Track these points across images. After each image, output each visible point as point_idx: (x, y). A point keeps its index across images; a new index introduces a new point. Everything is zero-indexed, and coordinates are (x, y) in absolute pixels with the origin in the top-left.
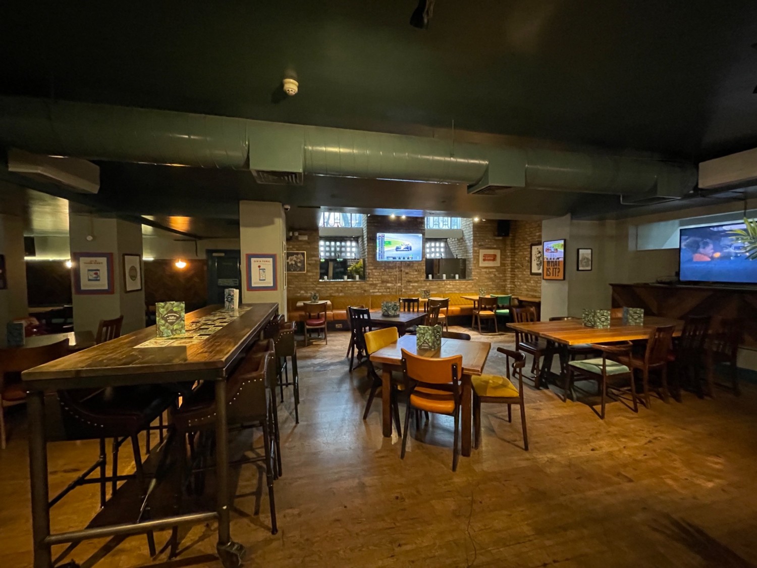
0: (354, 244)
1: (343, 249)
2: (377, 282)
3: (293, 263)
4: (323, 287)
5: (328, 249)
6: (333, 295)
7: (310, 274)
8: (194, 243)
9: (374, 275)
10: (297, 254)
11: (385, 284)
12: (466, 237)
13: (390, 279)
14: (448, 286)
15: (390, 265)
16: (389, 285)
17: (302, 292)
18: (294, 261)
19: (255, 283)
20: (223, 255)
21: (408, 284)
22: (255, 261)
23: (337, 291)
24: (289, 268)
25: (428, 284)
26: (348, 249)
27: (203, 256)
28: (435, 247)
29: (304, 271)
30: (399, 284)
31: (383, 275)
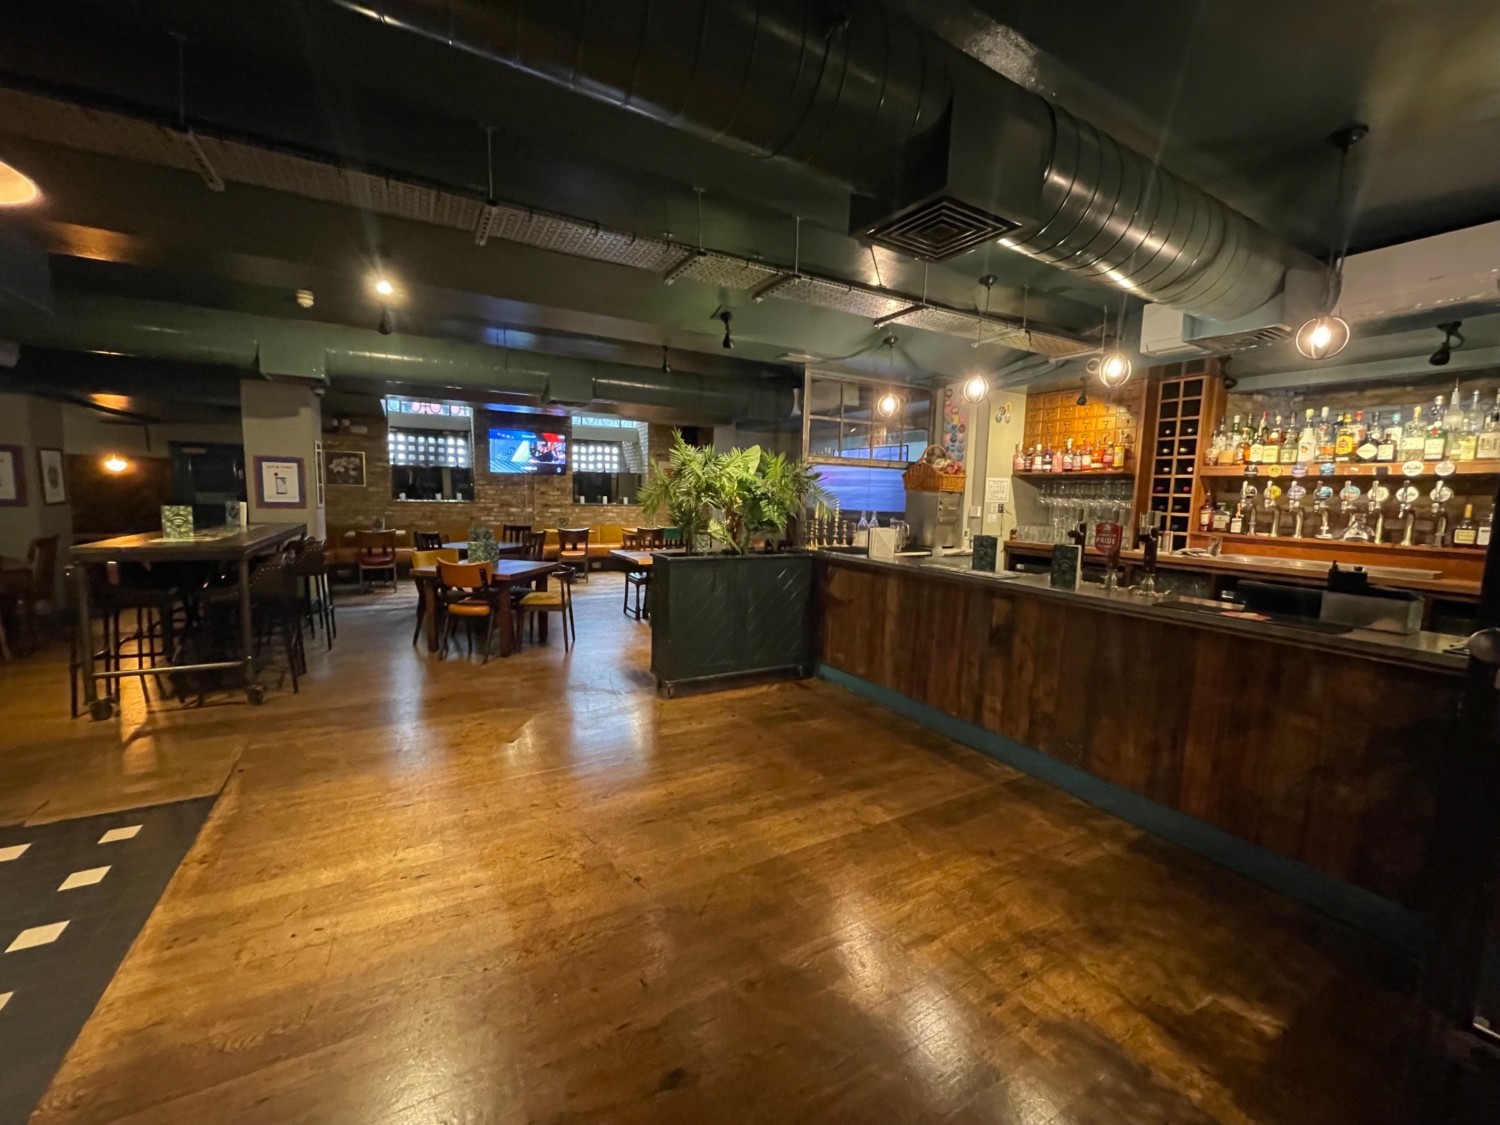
0: (461, 442)
1: (441, 450)
2: (492, 505)
3: (342, 470)
4: (398, 511)
5: (412, 448)
6: (416, 523)
7: (372, 489)
8: (142, 429)
9: (487, 493)
10: (349, 455)
11: (505, 509)
12: (642, 441)
13: (514, 501)
14: (610, 514)
15: (514, 479)
16: (513, 510)
17: (360, 518)
18: (344, 467)
19: (270, 497)
20: (203, 451)
21: (545, 509)
22: (268, 467)
23: (423, 517)
24: (331, 478)
25: (577, 510)
26: (451, 451)
27: (164, 453)
28: (603, 454)
29: (363, 484)
30: (530, 510)
31: (502, 494)
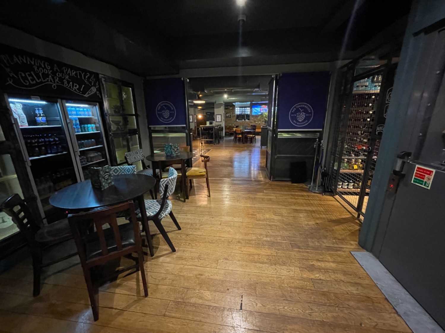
0: (248, 109)
1: (245, 111)
2: (252, 121)
4: (236, 123)
5: (240, 111)
7: (232, 119)
13: (257, 120)
16: (256, 122)
17: (230, 124)
18: (228, 115)
19: (217, 120)
20: (210, 114)
22: (217, 116)
24: (226, 117)
27: (205, 114)
31: (254, 119)
